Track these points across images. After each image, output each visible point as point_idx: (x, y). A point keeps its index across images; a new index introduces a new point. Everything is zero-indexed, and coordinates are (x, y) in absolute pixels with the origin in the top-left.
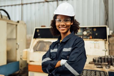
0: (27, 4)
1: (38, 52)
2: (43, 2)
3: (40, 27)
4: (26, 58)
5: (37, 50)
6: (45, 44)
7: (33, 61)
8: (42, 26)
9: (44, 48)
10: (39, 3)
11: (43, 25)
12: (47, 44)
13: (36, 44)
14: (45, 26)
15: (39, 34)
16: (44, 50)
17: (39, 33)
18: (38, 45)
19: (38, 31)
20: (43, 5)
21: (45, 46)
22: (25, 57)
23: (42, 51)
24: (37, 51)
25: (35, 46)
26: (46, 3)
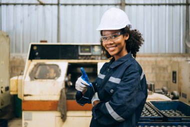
0: (7, 4)
1: (38, 80)
2: (36, 5)
3: (37, 42)
4: (17, 91)
5: (37, 77)
6: (48, 68)
7: (30, 95)
8: (41, 42)
9: (48, 74)
10: (29, 4)
11: (43, 39)
12: (51, 68)
13: (33, 69)
14: (46, 42)
15: (37, 54)
16: (47, 77)
17: (37, 51)
18: (37, 70)
19: (35, 48)
20: (36, 9)
21: (48, 72)
22: (15, 90)
23: (44, 79)
24: (36, 79)
25: (32, 71)
26: (41, 6)
